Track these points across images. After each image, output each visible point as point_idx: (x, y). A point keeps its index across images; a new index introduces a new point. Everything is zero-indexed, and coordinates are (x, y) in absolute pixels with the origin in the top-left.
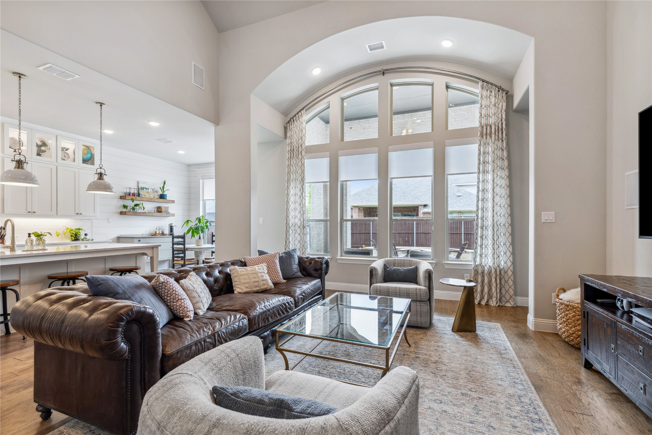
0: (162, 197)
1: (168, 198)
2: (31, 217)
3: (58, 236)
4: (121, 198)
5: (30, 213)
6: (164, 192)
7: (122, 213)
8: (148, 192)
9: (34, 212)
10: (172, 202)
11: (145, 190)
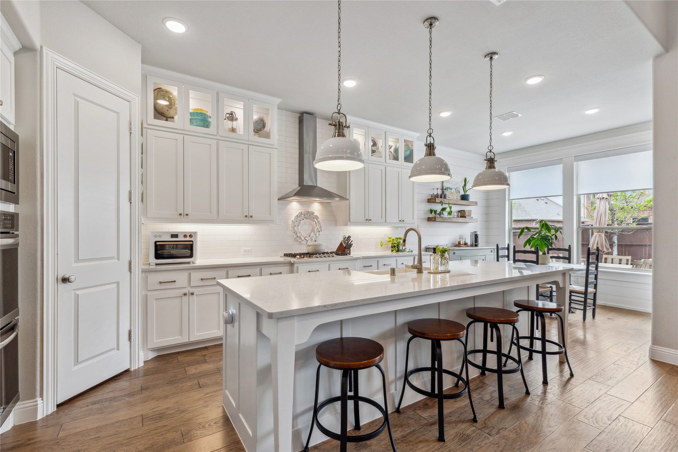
0: (464, 197)
1: (471, 199)
2: (368, 225)
3: (382, 246)
4: (429, 201)
5: (367, 221)
6: (466, 192)
7: (429, 219)
8: (452, 193)
9: (370, 220)
10: (474, 204)
11: (449, 190)
